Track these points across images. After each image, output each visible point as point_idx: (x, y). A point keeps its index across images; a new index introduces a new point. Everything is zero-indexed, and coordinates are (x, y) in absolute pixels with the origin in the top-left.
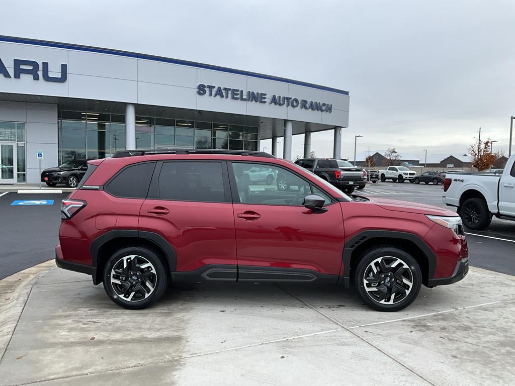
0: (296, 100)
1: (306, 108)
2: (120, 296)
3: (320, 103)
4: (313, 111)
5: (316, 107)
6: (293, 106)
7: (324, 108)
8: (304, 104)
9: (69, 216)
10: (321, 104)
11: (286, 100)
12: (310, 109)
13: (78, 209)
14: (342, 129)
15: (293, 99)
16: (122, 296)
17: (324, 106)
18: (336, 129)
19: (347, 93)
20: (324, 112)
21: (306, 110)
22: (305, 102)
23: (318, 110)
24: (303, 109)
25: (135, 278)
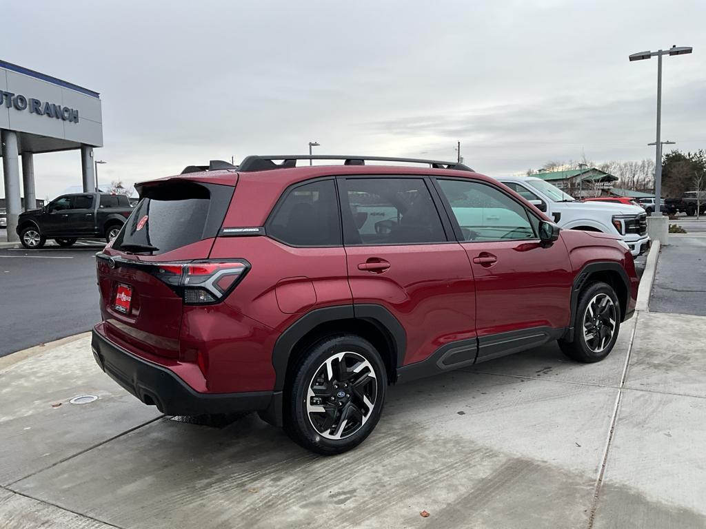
0: (22, 99)
1: (38, 112)
2: (323, 434)
3: (60, 106)
4: (50, 118)
5: (54, 112)
6: (18, 108)
7: (66, 115)
8: (35, 106)
9: (219, 295)
10: (62, 108)
11: (4, 97)
12: (45, 116)
13: (237, 276)
14: (94, 149)
15: (16, 95)
16: (326, 434)
17: (66, 111)
18: (85, 148)
19: (96, 95)
20: (67, 122)
21: (39, 116)
22: (37, 103)
23: (58, 118)
24: (34, 114)
25: (341, 394)
